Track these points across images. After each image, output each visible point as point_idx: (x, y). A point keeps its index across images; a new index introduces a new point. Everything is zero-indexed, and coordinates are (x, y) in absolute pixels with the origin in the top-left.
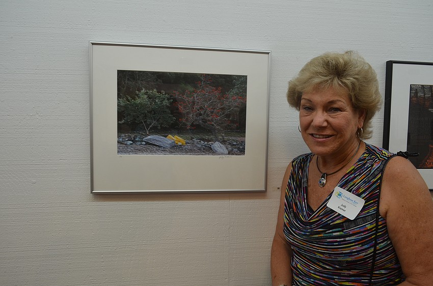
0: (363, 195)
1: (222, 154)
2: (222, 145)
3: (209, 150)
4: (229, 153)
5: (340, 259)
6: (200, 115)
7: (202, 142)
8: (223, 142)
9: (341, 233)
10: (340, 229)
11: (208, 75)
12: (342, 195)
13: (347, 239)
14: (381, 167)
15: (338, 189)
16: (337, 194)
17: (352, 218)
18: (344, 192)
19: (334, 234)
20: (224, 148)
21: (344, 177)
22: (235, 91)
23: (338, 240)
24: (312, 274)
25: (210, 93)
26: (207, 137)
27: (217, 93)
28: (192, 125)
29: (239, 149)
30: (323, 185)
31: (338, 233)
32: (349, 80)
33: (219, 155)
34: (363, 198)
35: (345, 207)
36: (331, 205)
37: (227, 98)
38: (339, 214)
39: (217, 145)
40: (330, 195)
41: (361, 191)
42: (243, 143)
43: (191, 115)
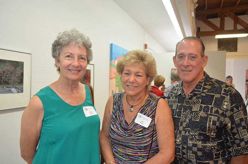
0: (150, 116)
1: (15, 93)
2: (15, 89)
3: (10, 92)
4: (18, 93)
5: (141, 145)
6: (7, 77)
7: (7, 88)
8: (16, 88)
9: (142, 134)
10: (142, 132)
11: (10, 61)
12: (141, 117)
13: (145, 136)
14: (156, 104)
15: (139, 114)
16: (139, 116)
17: (147, 127)
18: (142, 115)
19: (139, 135)
20: (16, 90)
21: (141, 108)
22: (20, 68)
23: (141, 137)
24: (127, 153)
25: (10, 68)
26: (9, 86)
27: (13, 68)
28: (3, 81)
29: (21, 90)
30: (132, 111)
31: (141, 134)
32: (146, 63)
33: (14, 93)
34: (150, 117)
35: (143, 122)
36: (136, 121)
37: (17, 70)
38: (141, 126)
39: (13, 90)
40: (136, 117)
41: (149, 114)
42: (22, 88)
43: (3, 77)
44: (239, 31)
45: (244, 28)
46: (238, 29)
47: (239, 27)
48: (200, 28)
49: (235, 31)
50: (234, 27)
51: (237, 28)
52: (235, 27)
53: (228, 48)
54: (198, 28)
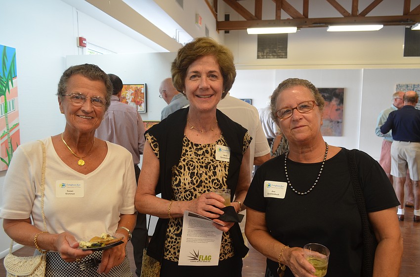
44: (284, 23)
45: (291, 18)
46: (282, 18)
47: (285, 16)
48: (229, 15)
49: (278, 22)
50: (276, 15)
51: (280, 17)
52: (278, 16)
53: (275, 52)
54: (226, 15)
